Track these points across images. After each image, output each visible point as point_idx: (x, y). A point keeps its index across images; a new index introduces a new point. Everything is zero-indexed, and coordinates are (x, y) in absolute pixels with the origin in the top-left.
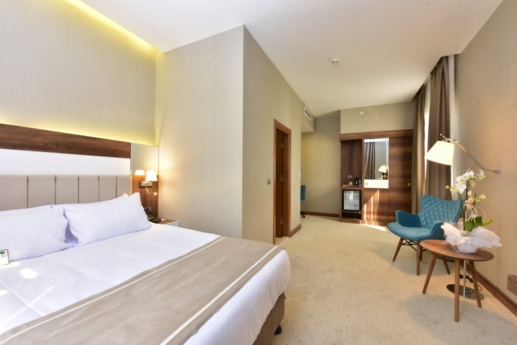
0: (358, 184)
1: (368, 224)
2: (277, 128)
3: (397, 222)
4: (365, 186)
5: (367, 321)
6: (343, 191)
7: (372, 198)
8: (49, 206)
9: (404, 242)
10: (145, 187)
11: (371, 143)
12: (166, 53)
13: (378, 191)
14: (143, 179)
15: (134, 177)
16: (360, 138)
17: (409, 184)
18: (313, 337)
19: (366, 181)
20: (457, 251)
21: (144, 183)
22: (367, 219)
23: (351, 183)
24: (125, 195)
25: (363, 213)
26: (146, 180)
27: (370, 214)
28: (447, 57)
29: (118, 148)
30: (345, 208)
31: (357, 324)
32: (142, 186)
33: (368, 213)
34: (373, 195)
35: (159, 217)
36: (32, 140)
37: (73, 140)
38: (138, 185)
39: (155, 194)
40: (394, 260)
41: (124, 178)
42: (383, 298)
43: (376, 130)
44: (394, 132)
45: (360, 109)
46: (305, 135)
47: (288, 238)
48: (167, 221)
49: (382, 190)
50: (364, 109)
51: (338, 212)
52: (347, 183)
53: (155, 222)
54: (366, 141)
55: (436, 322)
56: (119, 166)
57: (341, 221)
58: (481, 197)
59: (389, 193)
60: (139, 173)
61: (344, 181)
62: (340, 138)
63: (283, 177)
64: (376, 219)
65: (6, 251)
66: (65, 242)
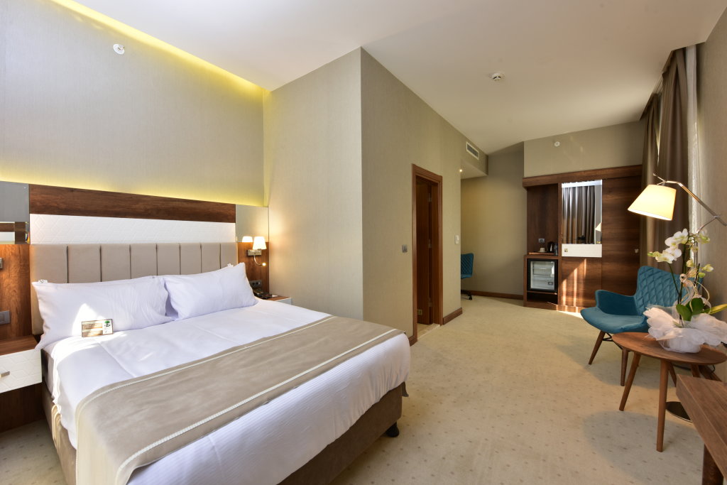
0: (553, 251)
1: (569, 310)
2: (417, 177)
3: (597, 307)
4: (564, 254)
5: (519, 436)
6: (529, 261)
7: (576, 272)
8: (151, 277)
9: (606, 336)
10: (253, 256)
11: (586, 187)
12: (274, 93)
13: (585, 260)
14: (250, 246)
15: (240, 244)
16: (556, 183)
17: (636, 251)
18: (436, 445)
19: (564, 246)
20: (666, 349)
21: (252, 252)
22: (567, 304)
23: (542, 250)
24: (230, 265)
25: (562, 294)
26: (254, 248)
27: (573, 296)
28: (684, 50)
29: (222, 211)
30: (532, 287)
31: (503, 438)
32: (249, 254)
33: (569, 294)
34: (577, 266)
35: (270, 293)
36: (134, 206)
37: (174, 204)
38: (245, 253)
39: (264, 264)
40: (590, 363)
41: (229, 246)
42: (553, 410)
43: (581, 169)
44: (611, 170)
45: (554, 139)
46: (467, 182)
47: (439, 325)
48: (279, 298)
49: (591, 260)
50: (563, 138)
51: (521, 291)
52: (537, 250)
53: (264, 299)
54: (564, 186)
55: (625, 449)
56: (223, 232)
57: (525, 306)
58: (705, 268)
59: (602, 264)
60: (246, 240)
61: (532, 246)
62: (524, 183)
63: (431, 243)
64: (581, 304)
65: (110, 321)
66: (166, 315)
